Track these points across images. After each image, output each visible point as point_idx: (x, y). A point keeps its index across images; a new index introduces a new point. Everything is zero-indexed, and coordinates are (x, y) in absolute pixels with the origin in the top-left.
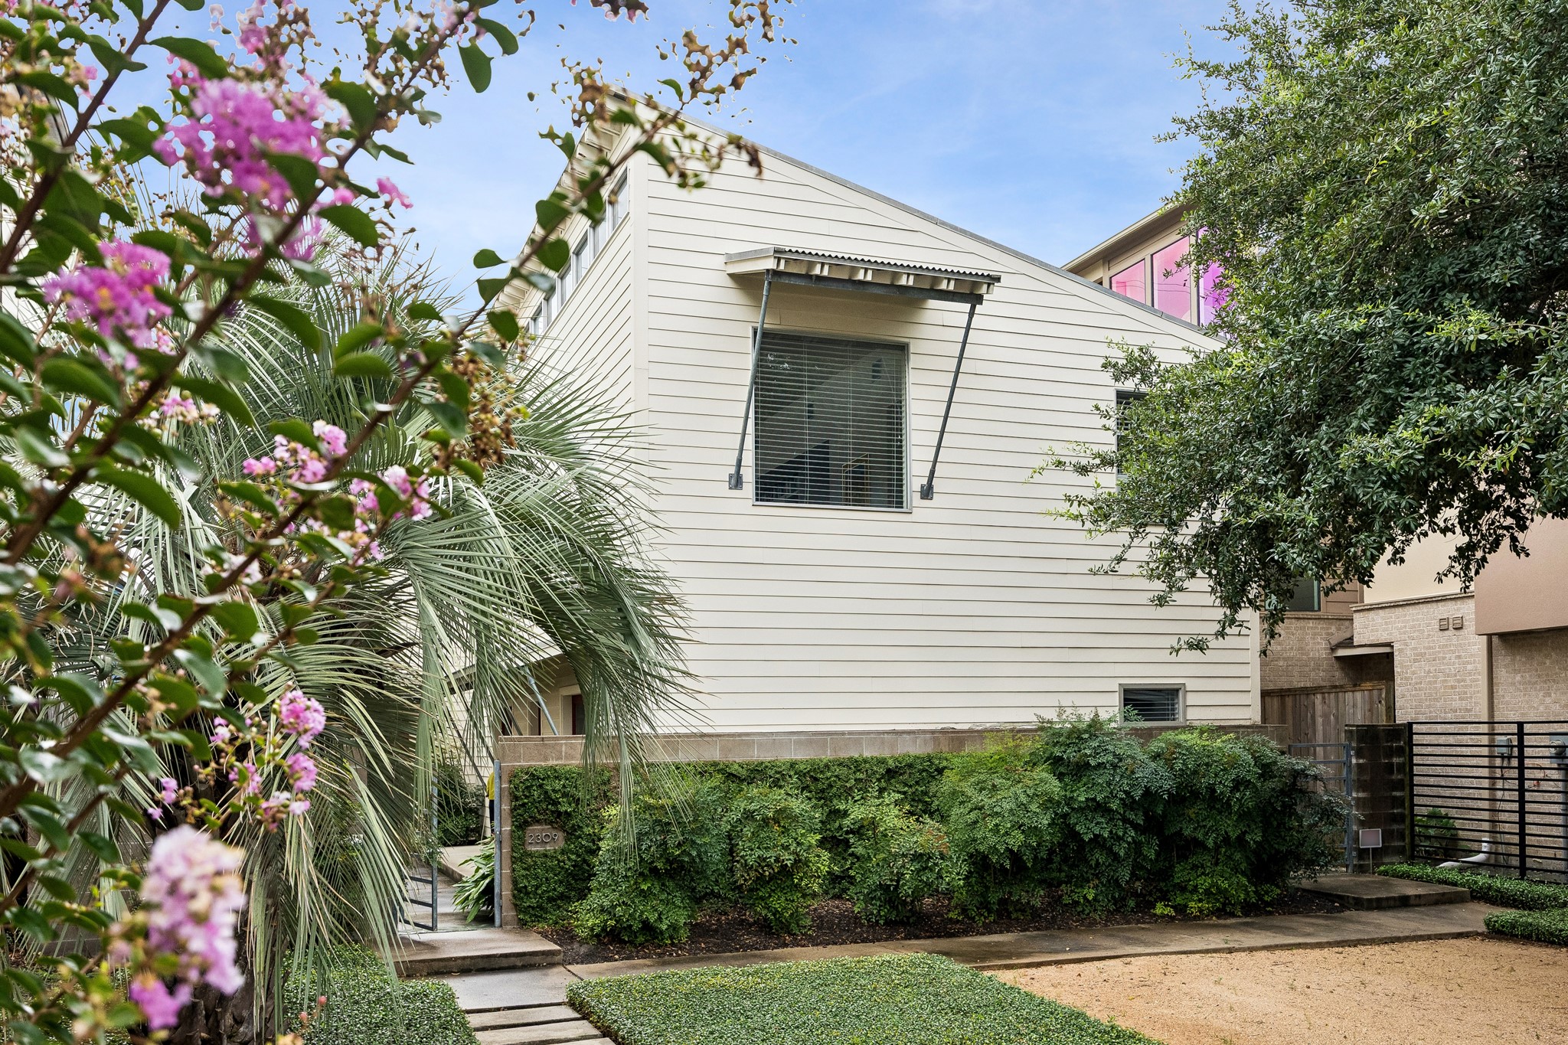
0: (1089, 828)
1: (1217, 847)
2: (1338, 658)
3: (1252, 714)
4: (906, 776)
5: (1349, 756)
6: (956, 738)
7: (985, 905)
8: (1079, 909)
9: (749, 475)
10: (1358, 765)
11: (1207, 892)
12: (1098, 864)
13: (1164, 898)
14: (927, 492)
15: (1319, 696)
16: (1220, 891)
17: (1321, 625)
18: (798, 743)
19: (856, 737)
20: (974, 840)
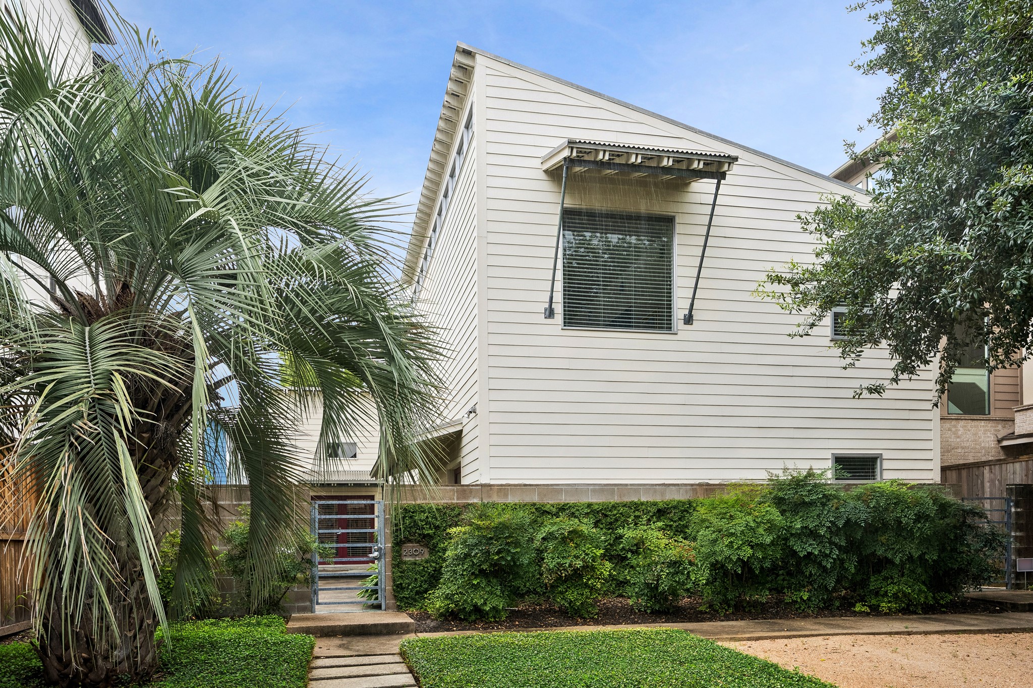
0: (803, 548)
1: (903, 563)
2: (1003, 447)
3: (934, 477)
4: (672, 514)
5: (1009, 507)
6: (708, 488)
7: (726, 602)
8: (797, 606)
9: (559, 308)
10: (1017, 513)
11: (895, 596)
12: (811, 575)
13: (862, 600)
14: (689, 320)
15: (987, 468)
16: (905, 595)
17: (990, 425)
18: (594, 491)
19: (637, 488)
20: (714, 553)
